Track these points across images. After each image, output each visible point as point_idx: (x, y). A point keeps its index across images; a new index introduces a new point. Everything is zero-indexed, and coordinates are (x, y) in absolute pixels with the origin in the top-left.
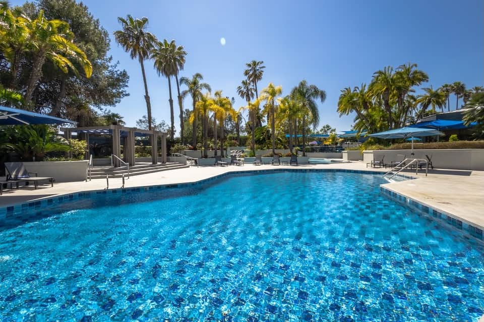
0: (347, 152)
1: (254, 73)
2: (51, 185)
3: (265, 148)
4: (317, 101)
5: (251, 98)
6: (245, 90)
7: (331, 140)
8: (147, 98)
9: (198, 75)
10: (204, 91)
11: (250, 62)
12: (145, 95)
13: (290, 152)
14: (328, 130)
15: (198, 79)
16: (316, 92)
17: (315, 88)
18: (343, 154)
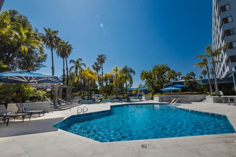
0: (145, 96)
1: (101, 60)
2: (43, 114)
3: (111, 95)
4: (132, 75)
5: (99, 71)
6: (96, 67)
7: (135, 91)
8: (53, 68)
9: (80, 59)
10: (83, 67)
11: (100, 55)
12: (52, 66)
13: (123, 97)
14: (129, 86)
15: (80, 61)
16: (132, 71)
17: (131, 69)
18: (142, 97)
